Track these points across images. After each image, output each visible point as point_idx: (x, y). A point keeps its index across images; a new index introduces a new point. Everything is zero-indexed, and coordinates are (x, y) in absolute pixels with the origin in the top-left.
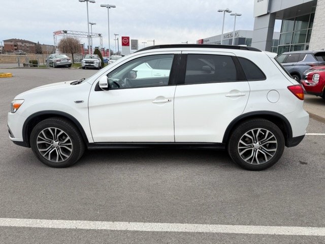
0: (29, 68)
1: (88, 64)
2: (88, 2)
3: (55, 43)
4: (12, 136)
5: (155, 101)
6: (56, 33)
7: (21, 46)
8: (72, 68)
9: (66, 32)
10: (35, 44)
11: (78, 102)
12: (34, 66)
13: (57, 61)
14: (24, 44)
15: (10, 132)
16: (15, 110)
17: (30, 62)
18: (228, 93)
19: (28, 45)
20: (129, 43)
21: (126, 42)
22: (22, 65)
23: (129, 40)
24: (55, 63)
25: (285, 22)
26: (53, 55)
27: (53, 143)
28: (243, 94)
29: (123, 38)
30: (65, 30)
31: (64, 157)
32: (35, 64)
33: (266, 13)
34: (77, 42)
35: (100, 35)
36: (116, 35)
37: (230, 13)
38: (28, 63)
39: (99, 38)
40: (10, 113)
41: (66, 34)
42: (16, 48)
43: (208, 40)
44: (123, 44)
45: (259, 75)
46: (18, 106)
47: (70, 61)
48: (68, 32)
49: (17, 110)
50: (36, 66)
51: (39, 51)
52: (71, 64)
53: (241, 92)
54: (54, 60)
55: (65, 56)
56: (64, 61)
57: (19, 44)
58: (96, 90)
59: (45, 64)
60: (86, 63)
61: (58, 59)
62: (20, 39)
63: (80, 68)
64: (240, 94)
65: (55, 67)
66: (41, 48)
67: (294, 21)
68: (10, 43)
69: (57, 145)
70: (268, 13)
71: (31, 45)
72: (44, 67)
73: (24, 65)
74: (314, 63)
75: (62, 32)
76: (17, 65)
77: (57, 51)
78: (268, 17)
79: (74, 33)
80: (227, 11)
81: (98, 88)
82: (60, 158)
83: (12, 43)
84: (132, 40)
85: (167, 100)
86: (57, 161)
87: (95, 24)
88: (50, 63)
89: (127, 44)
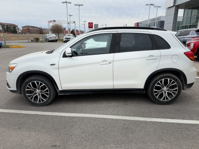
0: (34, 42)
1: (67, 40)
2: (67, 3)
3: (49, 28)
4: (9, 87)
5: (101, 63)
6: (50, 22)
7: (31, 30)
8: (58, 42)
9: (55, 21)
10: (39, 28)
11: (52, 65)
12: (37, 41)
13: (50, 38)
14: (33, 28)
15: (8, 84)
16: (11, 70)
17: (35, 39)
18: (147, 57)
19: (35, 29)
20: (92, 26)
21: (91, 25)
22: (30, 41)
23: (93, 24)
24: (48, 39)
25: (186, 10)
26: (48, 34)
27: (36, 91)
28: (156, 58)
29: (89, 23)
30: (54, 20)
31: (43, 100)
32: (37, 40)
33: (173, 5)
34: (61, 26)
35: (74, 22)
36: (85, 22)
37: (154, 6)
38: (33, 39)
39: (74, 24)
40: (8, 73)
41: (55, 22)
42: (29, 31)
43: (142, 23)
44: (89, 27)
45: (166, 46)
46: (13, 68)
47: (57, 38)
48: (56, 21)
49: (12, 70)
50: (38, 41)
51: (41, 32)
52: (57, 40)
53: (155, 57)
54: (48, 37)
55: (54, 35)
56: (53, 38)
57: (30, 28)
58: (63, 57)
59: (43, 40)
60: (66, 39)
61: (50, 37)
62: (31, 26)
63: (62, 42)
64: (154, 58)
65: (48, 42)
66: (42, 30)
67: (191, 10)
68: (25, 28)
69: (39, 93)
70: (174, 6)
71: (37, 29)
72: (42, 42)
73: (31, 40)
74: (195, 36)
75: (53, 21)
76: (27, 41)
77: (50, 32)
78: (174, 8)
79: (59, 21)
80: (152, 5)
81: (65, 56)
82: (40, 101)
83: (27, 28)
84: (95, 24)
85: (109, 63)
86: (38, 102)
87: (72, 16)
88: (46, 39)
89: (92, 27)
